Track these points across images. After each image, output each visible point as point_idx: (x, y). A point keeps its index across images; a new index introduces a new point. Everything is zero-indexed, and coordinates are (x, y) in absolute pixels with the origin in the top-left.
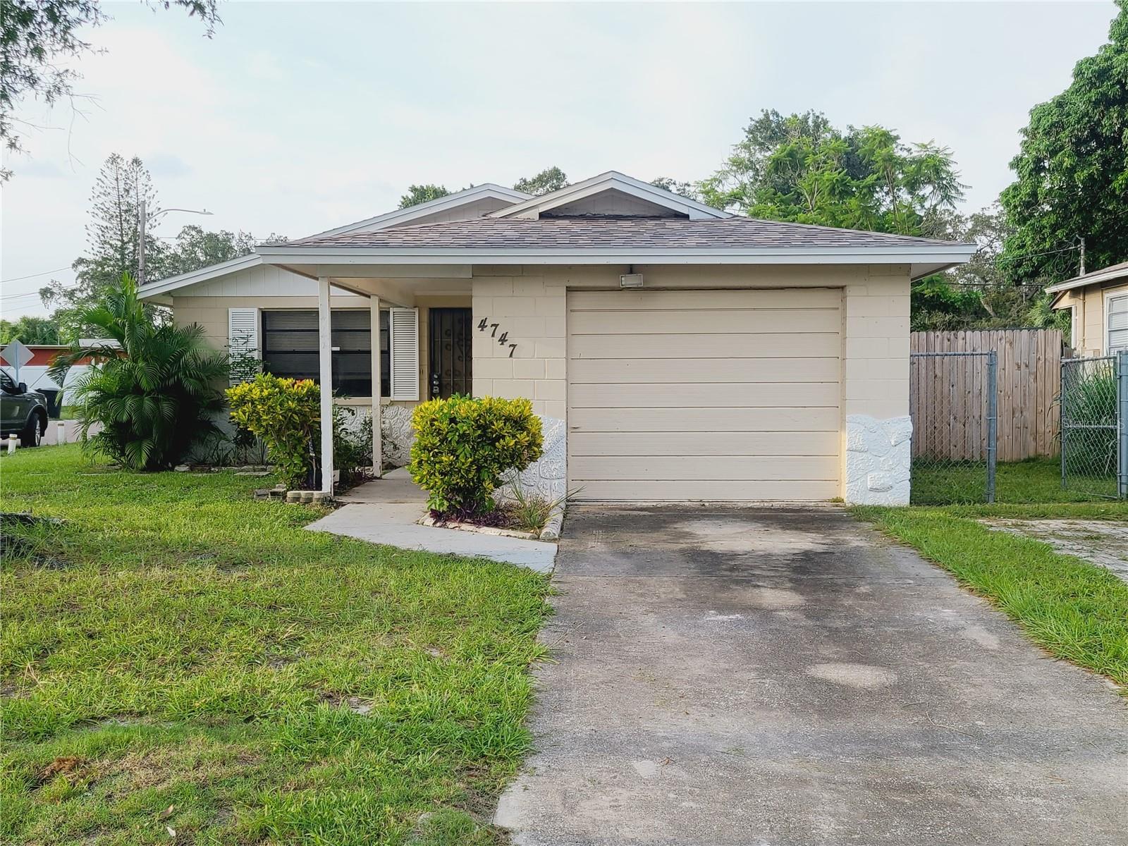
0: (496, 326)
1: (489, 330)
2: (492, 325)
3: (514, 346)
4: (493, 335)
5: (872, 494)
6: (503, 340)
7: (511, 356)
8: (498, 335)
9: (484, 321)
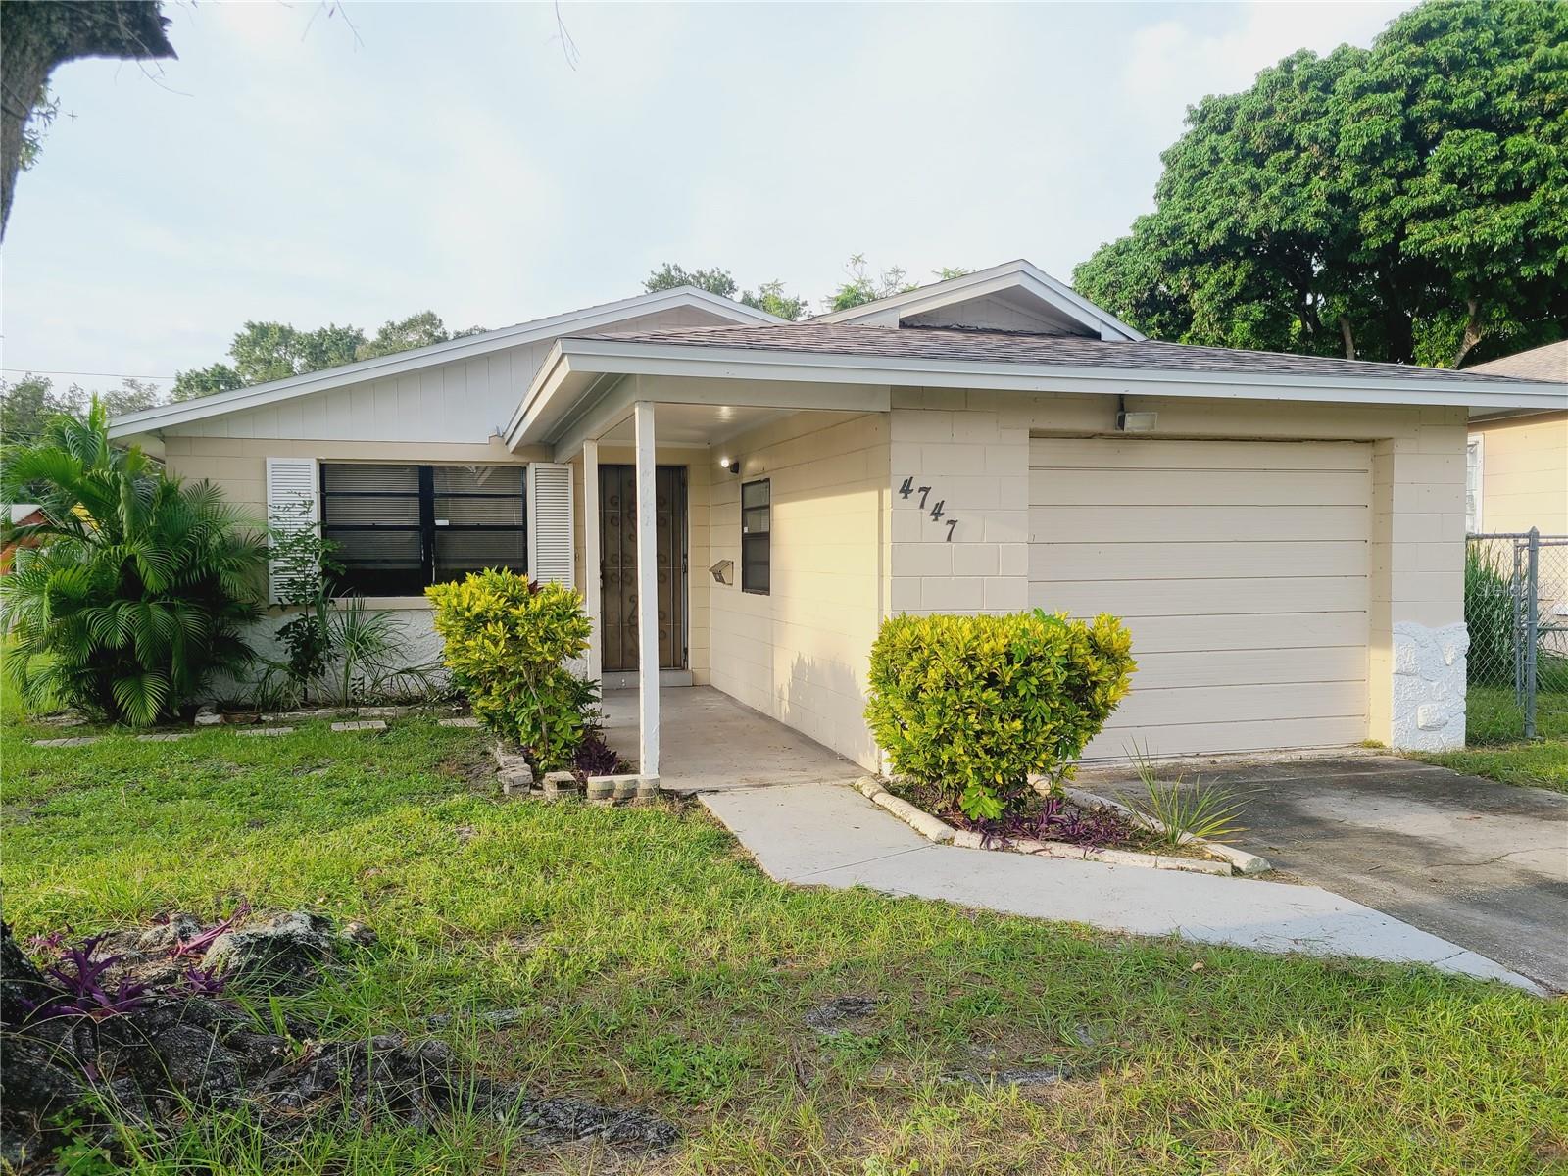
0: (926, 490)
1: (916, 496)
2: (921, 489)
3: (953, 523)
4: (922, 506)
5: (1423, 734)
6: (937, 513)
7: (949, 539)
8: (930, 505)
9: (908, 483)
